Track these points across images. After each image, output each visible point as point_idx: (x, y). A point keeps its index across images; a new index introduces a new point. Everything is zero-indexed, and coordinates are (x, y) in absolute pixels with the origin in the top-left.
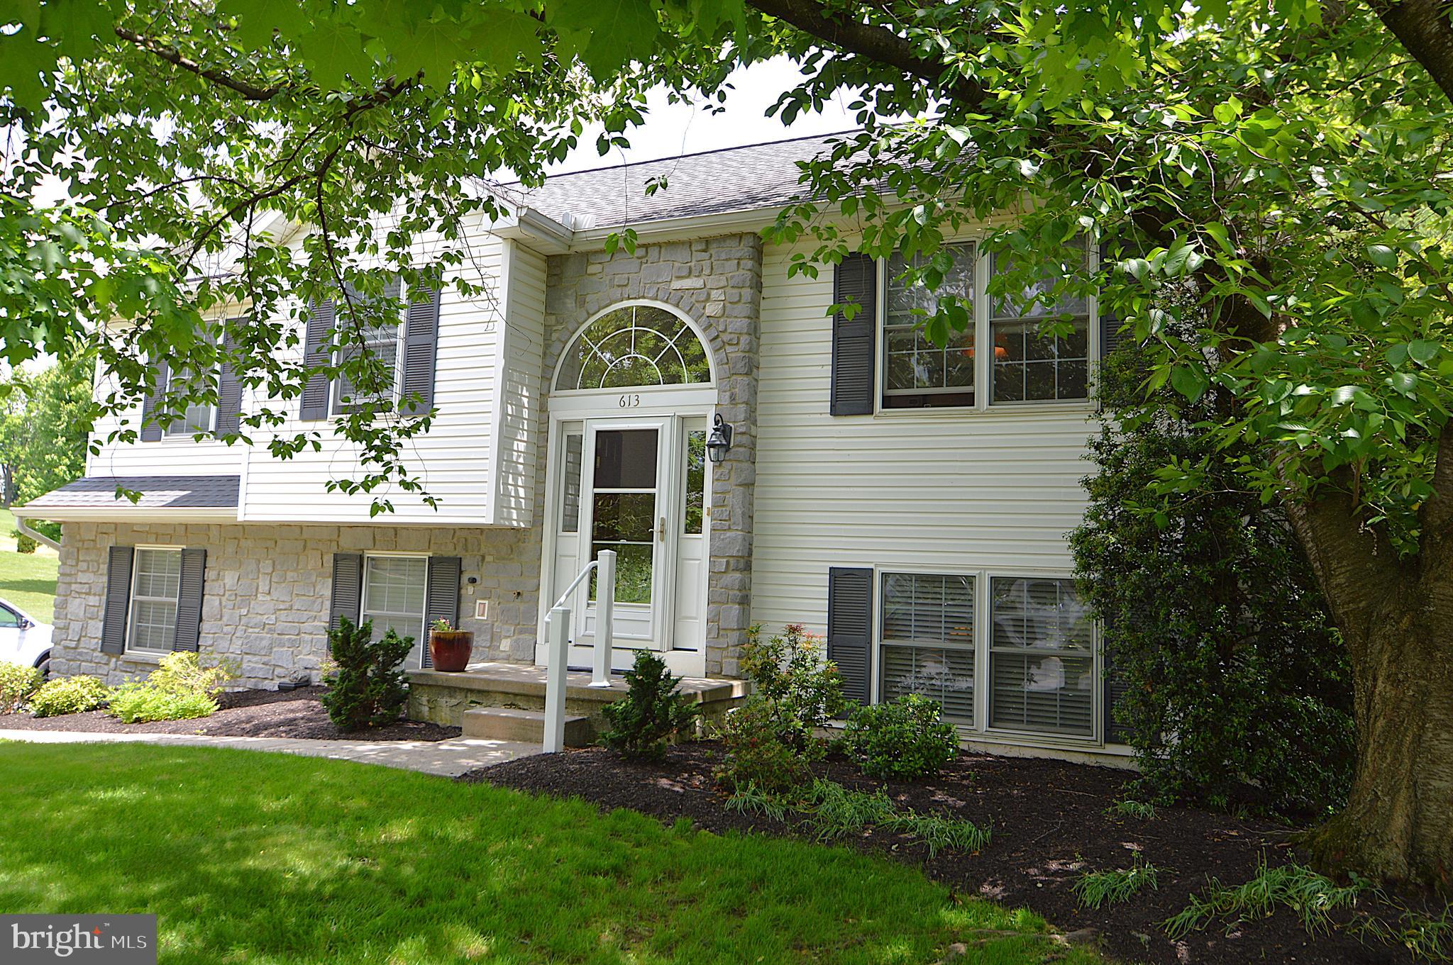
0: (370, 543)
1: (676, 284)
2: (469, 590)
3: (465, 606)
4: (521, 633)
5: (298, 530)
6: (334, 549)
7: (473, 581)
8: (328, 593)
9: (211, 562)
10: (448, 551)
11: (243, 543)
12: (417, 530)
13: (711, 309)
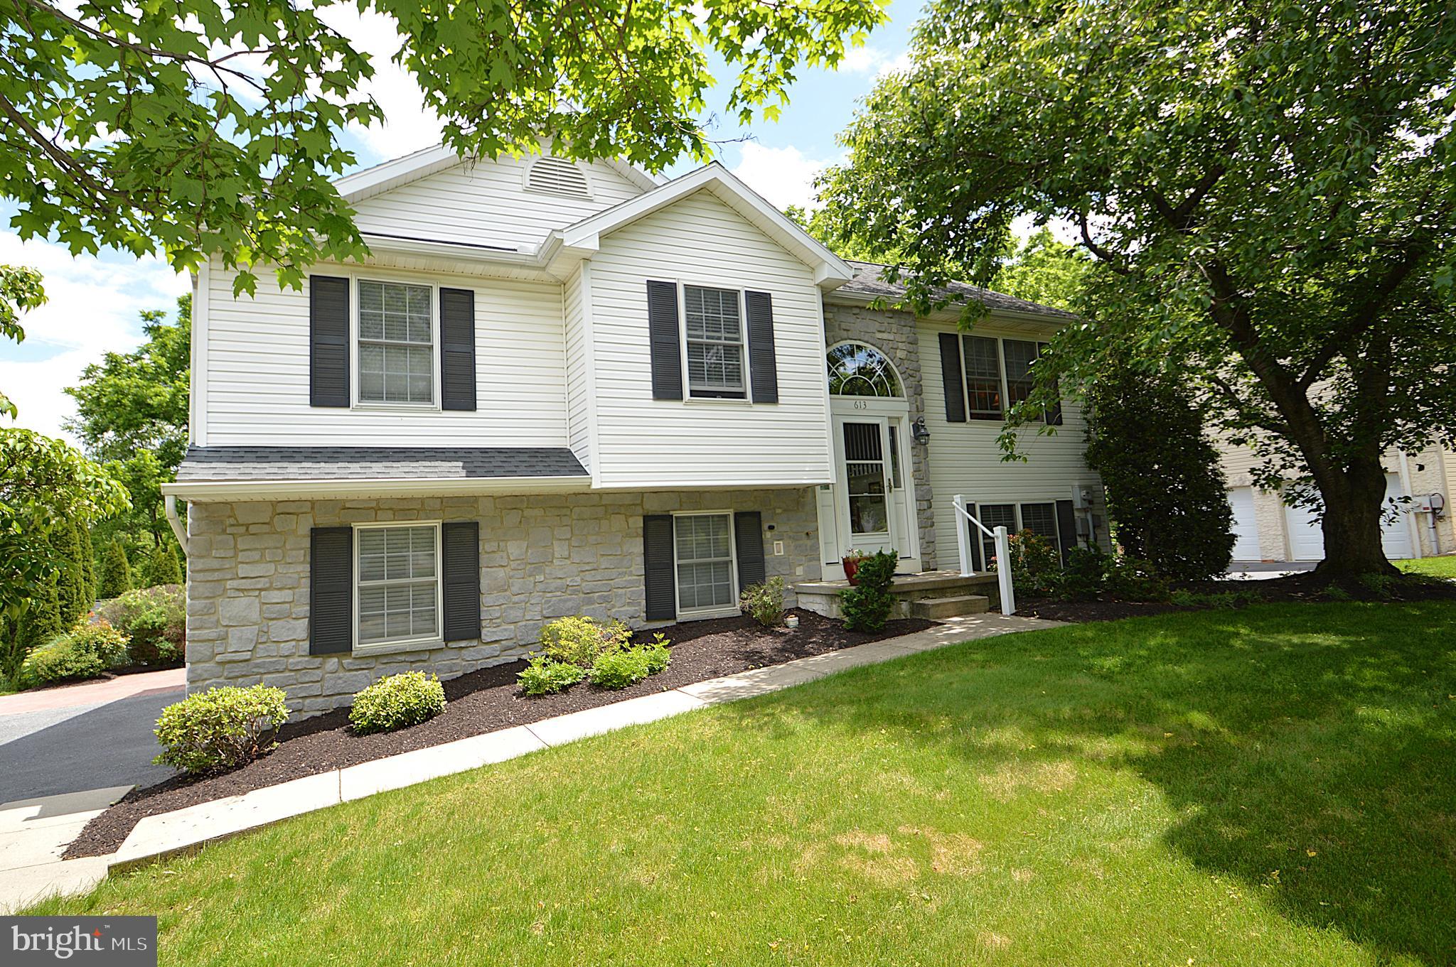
0: (677, 506)
1: (879, 335)
2: (768, 535)
3: (766, 546)
4: (810, 561)
5: (597, 497)
6: (641, 512)
7: (771, 528)
8: (640, 549)
9: (483, 534)
10: (749, 507)
11: (527, 513)
12: (716, 492)
13: (900, 354)
